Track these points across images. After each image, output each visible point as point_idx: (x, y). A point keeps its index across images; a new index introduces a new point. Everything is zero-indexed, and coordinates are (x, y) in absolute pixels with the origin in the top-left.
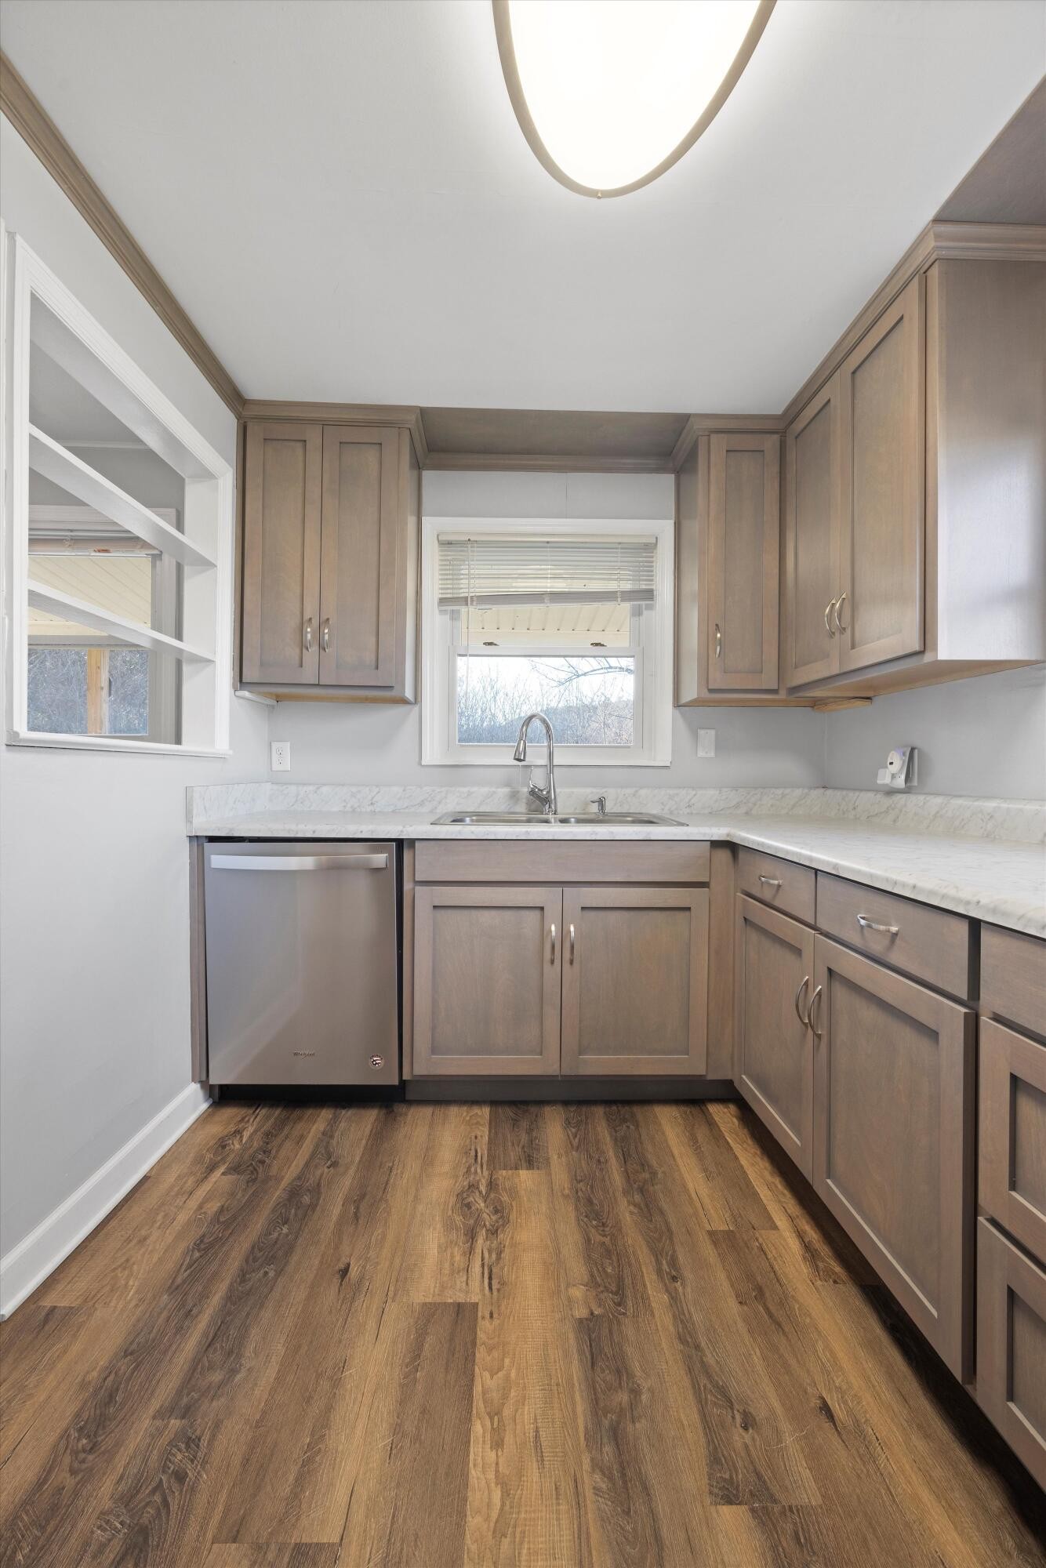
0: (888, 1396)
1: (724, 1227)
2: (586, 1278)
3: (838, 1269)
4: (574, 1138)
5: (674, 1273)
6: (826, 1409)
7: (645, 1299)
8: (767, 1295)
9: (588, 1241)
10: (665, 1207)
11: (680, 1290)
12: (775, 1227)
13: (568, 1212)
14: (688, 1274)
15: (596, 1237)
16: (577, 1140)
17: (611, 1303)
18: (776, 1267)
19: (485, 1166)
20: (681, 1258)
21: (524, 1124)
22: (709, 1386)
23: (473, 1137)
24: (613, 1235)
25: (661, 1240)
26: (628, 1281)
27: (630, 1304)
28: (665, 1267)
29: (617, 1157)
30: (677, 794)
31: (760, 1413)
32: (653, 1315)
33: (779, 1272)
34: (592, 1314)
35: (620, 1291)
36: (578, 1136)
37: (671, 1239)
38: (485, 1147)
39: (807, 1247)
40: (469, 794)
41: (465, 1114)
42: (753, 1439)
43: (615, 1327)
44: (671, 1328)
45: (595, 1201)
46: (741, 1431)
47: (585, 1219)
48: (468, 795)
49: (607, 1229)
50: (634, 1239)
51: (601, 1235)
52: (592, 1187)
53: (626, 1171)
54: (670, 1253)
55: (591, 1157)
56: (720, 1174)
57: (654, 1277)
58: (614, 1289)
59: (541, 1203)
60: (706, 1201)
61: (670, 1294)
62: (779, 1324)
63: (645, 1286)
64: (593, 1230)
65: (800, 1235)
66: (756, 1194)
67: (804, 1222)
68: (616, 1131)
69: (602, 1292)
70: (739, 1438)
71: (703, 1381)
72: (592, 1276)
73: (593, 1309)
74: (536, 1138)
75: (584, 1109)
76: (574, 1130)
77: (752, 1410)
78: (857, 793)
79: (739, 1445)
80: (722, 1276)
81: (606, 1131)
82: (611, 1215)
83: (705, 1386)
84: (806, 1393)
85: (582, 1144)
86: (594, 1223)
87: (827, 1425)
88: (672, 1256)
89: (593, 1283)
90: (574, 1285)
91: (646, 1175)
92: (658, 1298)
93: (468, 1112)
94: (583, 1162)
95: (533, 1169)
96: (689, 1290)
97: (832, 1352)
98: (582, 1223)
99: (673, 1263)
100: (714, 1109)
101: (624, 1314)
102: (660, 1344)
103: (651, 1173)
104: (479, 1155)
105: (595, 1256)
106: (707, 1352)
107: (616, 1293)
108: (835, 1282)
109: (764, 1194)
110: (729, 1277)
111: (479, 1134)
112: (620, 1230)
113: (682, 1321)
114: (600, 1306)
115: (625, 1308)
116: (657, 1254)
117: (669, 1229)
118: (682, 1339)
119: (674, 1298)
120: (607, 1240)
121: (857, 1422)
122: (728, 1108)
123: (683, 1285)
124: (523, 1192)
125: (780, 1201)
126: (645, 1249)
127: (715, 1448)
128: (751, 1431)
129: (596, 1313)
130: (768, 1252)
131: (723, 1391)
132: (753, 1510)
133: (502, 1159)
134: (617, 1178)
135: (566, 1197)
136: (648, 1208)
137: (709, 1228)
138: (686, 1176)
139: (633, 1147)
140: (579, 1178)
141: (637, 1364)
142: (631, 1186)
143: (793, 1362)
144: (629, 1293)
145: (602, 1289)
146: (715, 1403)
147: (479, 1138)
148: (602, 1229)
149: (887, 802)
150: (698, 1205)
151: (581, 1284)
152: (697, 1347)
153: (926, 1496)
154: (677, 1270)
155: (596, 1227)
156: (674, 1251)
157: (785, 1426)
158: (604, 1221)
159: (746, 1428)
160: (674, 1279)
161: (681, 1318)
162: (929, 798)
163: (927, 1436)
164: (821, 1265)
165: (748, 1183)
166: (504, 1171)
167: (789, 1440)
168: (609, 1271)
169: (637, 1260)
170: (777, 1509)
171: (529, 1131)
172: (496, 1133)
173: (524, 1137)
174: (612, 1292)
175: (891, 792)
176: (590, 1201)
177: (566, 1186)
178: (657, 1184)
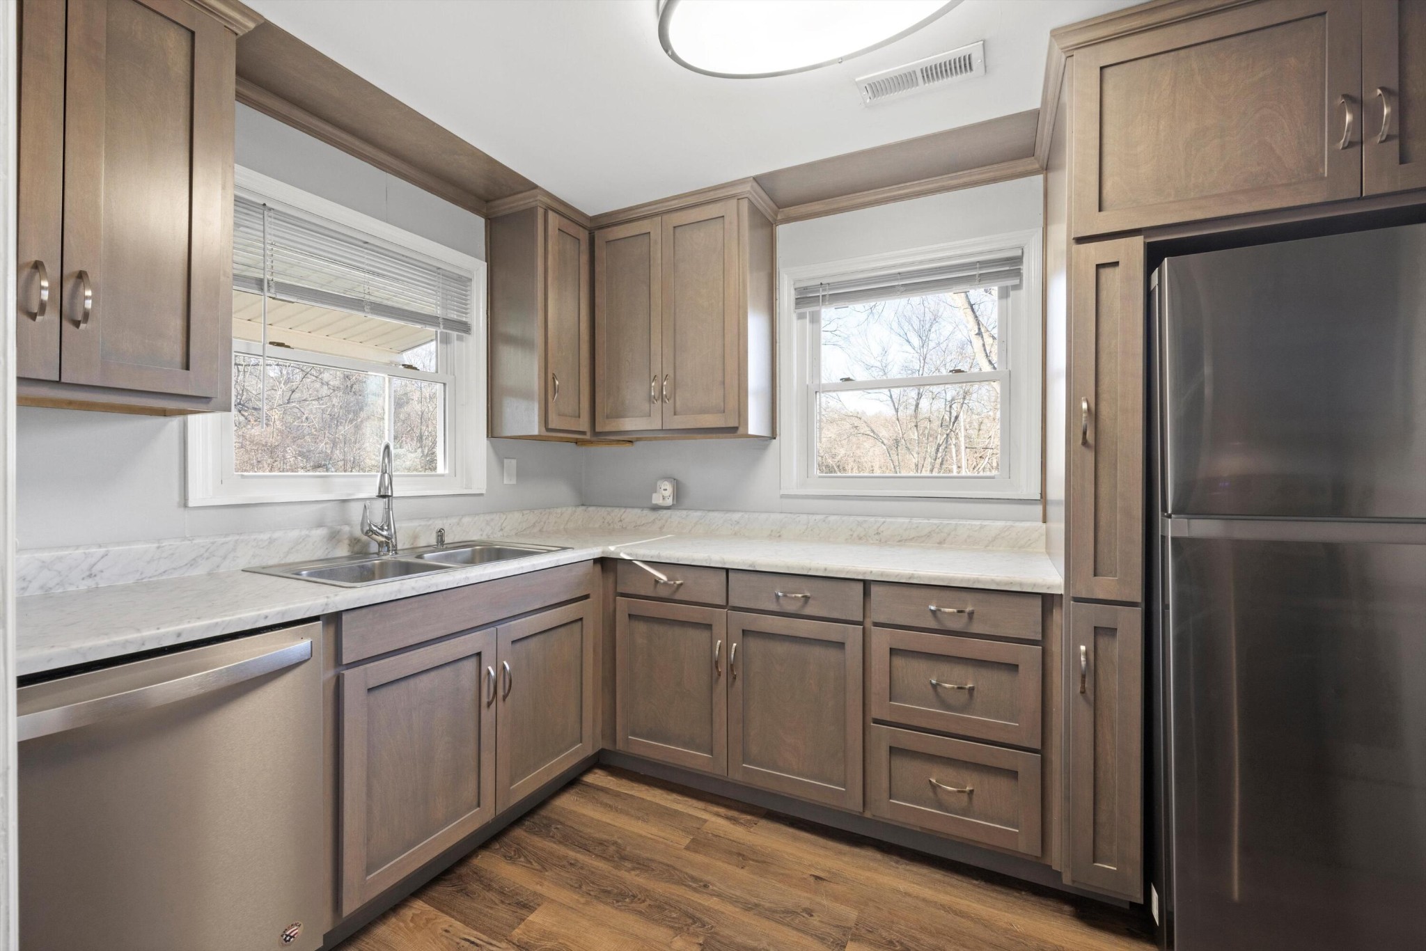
0: (822, 852)
1: (688, 841)
2: (671, 932)
3: (749, 817)
4: (530, 863)
5: (702, 884)
6: (817, 878)
7: (707, 910)
8: (745, 853)
9: (640, 913)
10: (648, 855)
11: (715, 888)
12: (705, 821)
13: (603, 910)
14: (708, 878)
15: (642, 907)
16: (535, 864)
17: (701, 929)
18: (732, 839)
19: (494, 942)
20: (694, 873)
21: (475, 886)
22: (782, 916)
23: (444, 933)
24: (647, 896)
25: (671, 873)
26: (691, 910)
27: (706, 919)
28: (694, 885)
29: (579, 852)
30: (492, 519)
31: (806, 904)
32: (722, 913)
33: (735, 839)
34: (700, 944)
35: (695, 920)
36: (532, 860)
37: (674, 868)
38: (468, 930)
39: (727, 818)
40: (271, 541)
41: (402, 924)
42: (819, 916)
43: (718, 937)
44: (737, 910)
45: (609, 889)
46: (812, 918)
47: (620, 904)
48: (270, 543)
49: (639, 896)
50: (661, 888)
51: (641, 903)
52: (593, 883)
53: (597, 855)
54: (686, 877)
55: (564, 866)
56: (647, 814)
57: (697, 895)
58: (691, 921)
59: (577, 922)
60: (662, 834)
61: (714, 895)
62: (764, 862)
63: (700, 904)
64: (633, 905)
65: (718, 815)
66: (676, 811)
67: (712, 808)
68: (553, 837)
69: (688, 929)
70: (815, 921)
71: (777, 916)
72: (672, 927)
73: (697, 941)
74: (501, 887)
75: (506, 840)
76: (522, 859)
77: (804, 906)
78: (623, 510)
79: (818, 924)
80: (719, 864)
81: (546, 843)
82: (629, 887)
83: (781, 917)
84: (806, 879)
85: (543, 863)
86: (627, 900)
87: (825, 883)
88: (689, 876)
89: (678, 931)
90: (671, 942)
91: (612, 848)
92: (713, 903)
93: (404, 921)
94: (562, 874)
95: (536, 909)
96: (718, 884)
97: (791, 854)
98: (623, 908)
99: (693, 879)
100: (590, 778)
101: (712, 927)
102: (743, 922)
103: (613, 844)
104: (472, 939)
105: (657, 916)
106: (762, 903)
107: (695, 922)
108: (756, 824)
109: (679, 807)
110: (723, 862)
111: (446, 926)
112: (647, 890)
113: (736, 901)
114: (698, 937)
115: (709, 924)
116: (680, 882)
117: (668, 865)
118: (749, 909)
119: (719, 895)
120: (648, 902)
121: (829, 872)
122: (596, 773)
123: (713, 885)
124: (555, 928)
125: (690, 806)
126: (674, 887)
127: (816, 936)
128: (814, 914)
129: (701, 942)
130: (719, 835)
131: (787, 912)
132: (852, 940)
133: (500, 925)
134: (601, 865)
135: (587, 903)
136: (642, 865)
137: (683, 847)
138: (632, 829)
139: (579, 838)
140: (576, 885)
141: (750, 941)
142: (614, 861)
143: (787, 872)
144: (698, 915)
145: (685, 928)
146: (792, 919)
147: (450, 929)
148: (636, 899)
149: (652, 516)
150: (661, 840)
151: (674, 937)
152: (756, 905)
153: (868, 874)
154: (701, 881)
155: (632, 902)
156: (687, 874)
157: (818, 899)
158: (631, 894)
159: (812, 916)
160: (705, 886)
161: (734, 901)
162: (690, 512)
163: (845, 854)
164: (742, 821)
165: (667, 808)
166: (516, 930)
167: (825, 902)
168: (675, 916)
169: (678, 896)
170: (854, 930)
171: (489, 888)
172: (461, 913)
173: (490, 895)
174: (692, 924)
175: (656, 508)
176: (605, 891)
177: (577, 897)
178: (625, 847)
